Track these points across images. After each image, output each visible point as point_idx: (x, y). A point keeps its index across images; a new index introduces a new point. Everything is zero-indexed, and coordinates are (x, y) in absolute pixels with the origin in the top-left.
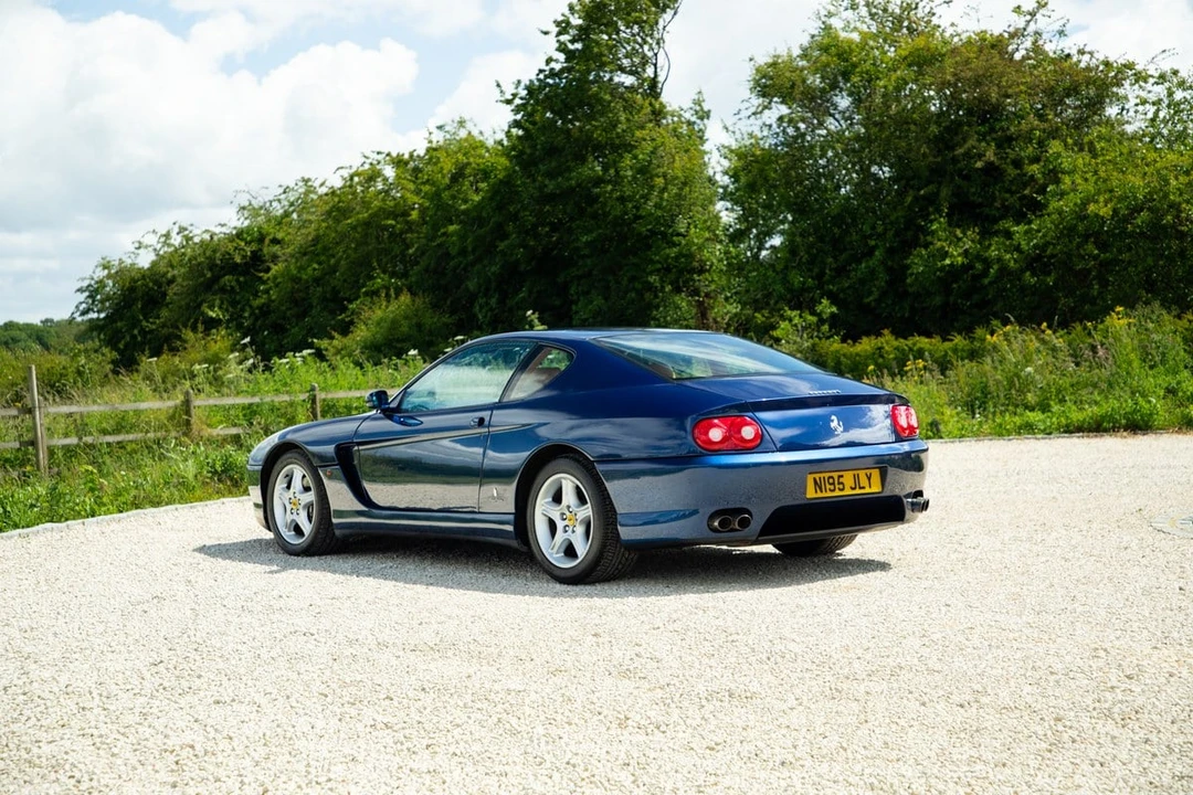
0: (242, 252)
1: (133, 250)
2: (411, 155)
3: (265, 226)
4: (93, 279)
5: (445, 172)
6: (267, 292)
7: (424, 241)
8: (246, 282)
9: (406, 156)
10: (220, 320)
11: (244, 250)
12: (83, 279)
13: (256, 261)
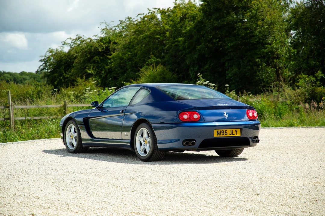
0: (102, 47)
1: (62, 45)
2: (168, 9)
3: (111, 37)
4: (46, 56)
5: (178, 16)
6: (111, 63)
7: (170, 43)
8: (103, 59)
9: (166, 10)
10: (93, 74)
11: (102, 46)
12: (42, 56)
13: (107, 51)
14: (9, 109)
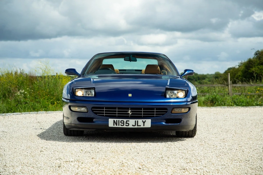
14: (229, 87)
